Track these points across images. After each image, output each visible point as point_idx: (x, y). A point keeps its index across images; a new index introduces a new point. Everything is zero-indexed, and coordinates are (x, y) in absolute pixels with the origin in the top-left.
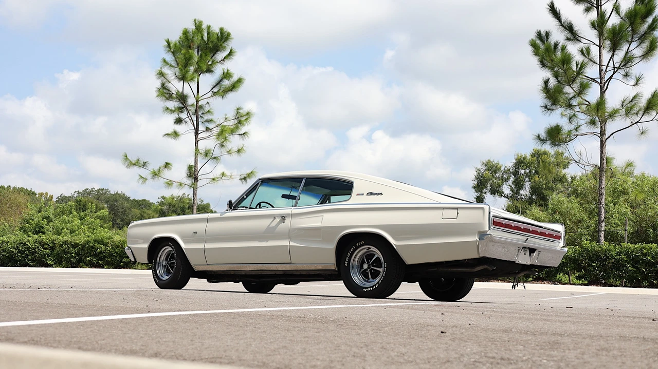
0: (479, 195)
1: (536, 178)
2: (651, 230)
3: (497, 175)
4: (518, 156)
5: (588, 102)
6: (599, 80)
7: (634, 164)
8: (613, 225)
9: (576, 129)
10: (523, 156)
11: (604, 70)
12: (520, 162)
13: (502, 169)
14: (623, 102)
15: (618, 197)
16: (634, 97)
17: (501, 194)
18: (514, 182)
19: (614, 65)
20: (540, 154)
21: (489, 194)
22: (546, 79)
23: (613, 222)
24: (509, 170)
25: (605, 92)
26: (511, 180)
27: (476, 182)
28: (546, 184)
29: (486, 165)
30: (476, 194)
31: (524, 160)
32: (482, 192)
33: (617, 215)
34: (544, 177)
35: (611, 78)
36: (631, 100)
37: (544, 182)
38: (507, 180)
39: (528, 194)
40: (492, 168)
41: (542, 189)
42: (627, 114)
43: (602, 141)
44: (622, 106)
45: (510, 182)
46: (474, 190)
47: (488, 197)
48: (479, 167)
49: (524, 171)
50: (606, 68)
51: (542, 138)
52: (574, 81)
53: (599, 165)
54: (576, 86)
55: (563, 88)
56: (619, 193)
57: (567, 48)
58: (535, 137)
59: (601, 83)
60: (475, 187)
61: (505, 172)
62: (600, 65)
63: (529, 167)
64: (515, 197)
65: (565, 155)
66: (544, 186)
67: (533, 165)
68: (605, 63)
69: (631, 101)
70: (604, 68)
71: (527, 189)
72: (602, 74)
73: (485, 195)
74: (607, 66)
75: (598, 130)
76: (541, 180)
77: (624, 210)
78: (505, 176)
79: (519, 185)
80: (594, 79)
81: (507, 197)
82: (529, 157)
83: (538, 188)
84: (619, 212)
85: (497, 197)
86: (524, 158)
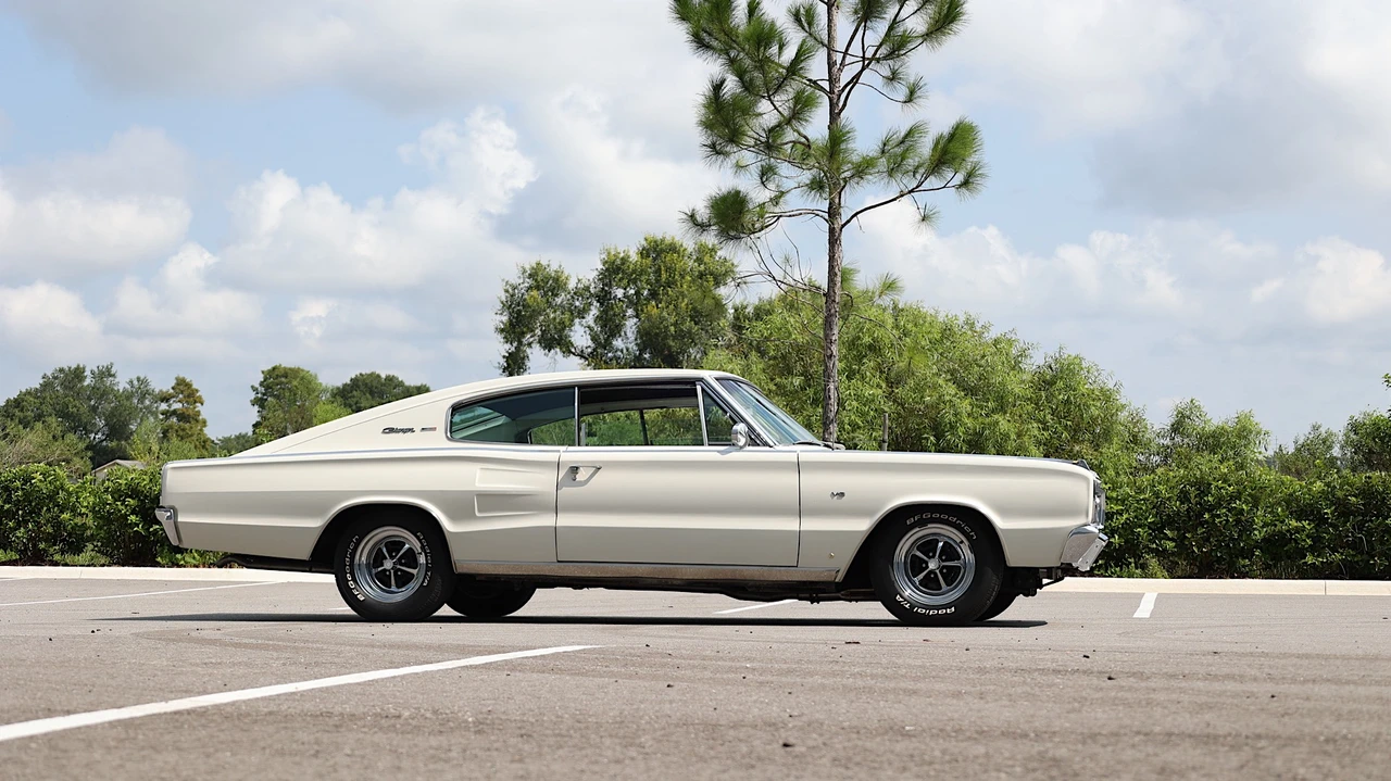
0: (513, 349)
1: (652, 309)
2: (932, 438)
3: (559, 300)
4: (609, 253)
5: (805, 137)
6: (826, 85)
7: (899, 284)
8: (847, 426)
9: (775, 201)
10: (622, 255)
11: (839, 62)
12: (614, 270)
13: (572, 285)
14: (885, 145)
15: (860, 359)
16: (909, 134)
17: (567, 348)
18: (597, 319)
19: (864, 53)
20: (662, 251)
21: (536, 348)
22: (716, 78)
23: (846, 421)
24: (587, 289)
25: (839, 113)
26: (592, 313)
27: (505, 318)
28: (675, 324)
29: (530, 276)
30: (507, 346)
31: (623, 264)
32: (520, 343)
33: (854, 403)
34: (672, 307)
35: (855, 80)
36: (900, 138)
37: (672, 319)
38: (582, 313)
39: (633, 347)
40: (545, 282)
41: (666, 338)
42: (891, 173)
43: (832, 231)
44: (883, 152)
45: (590, 319)
46: (500, 338)
47: (535, 354)
48: (515, 280)
49: (623, 291)
50: (844, 58)
51: (699, 219)
52: (779, 87)
53: (825, 286)
54: (784, 100)
55: (755, 103)
56: (862, 350)
57: (761, 6)
58: (685, 217)
59: (832, 92)
60: (502, 331)
61: (577, 293)
62: (830, 49)
63: (635, 283)
64: (602, 355)
65: (719, 253)
66: (672, 328)
67: (644, 278)
68: (840, 45)
69: (902, 142)
70: (838, 58)
71: (629, 334)
72: (835, 69)
73: (528, 351)
74: (846, 53)
75: (825, 206)
76: (665, 314)
77: (868, 392)
78: (577, 303)
79: (610, 325)
80: (815, 82)
81: (581, 355)
82: (634, 257)
83: (657, 334)
84: (858, 398)
85: (560, 354)
86: (622, 259)
